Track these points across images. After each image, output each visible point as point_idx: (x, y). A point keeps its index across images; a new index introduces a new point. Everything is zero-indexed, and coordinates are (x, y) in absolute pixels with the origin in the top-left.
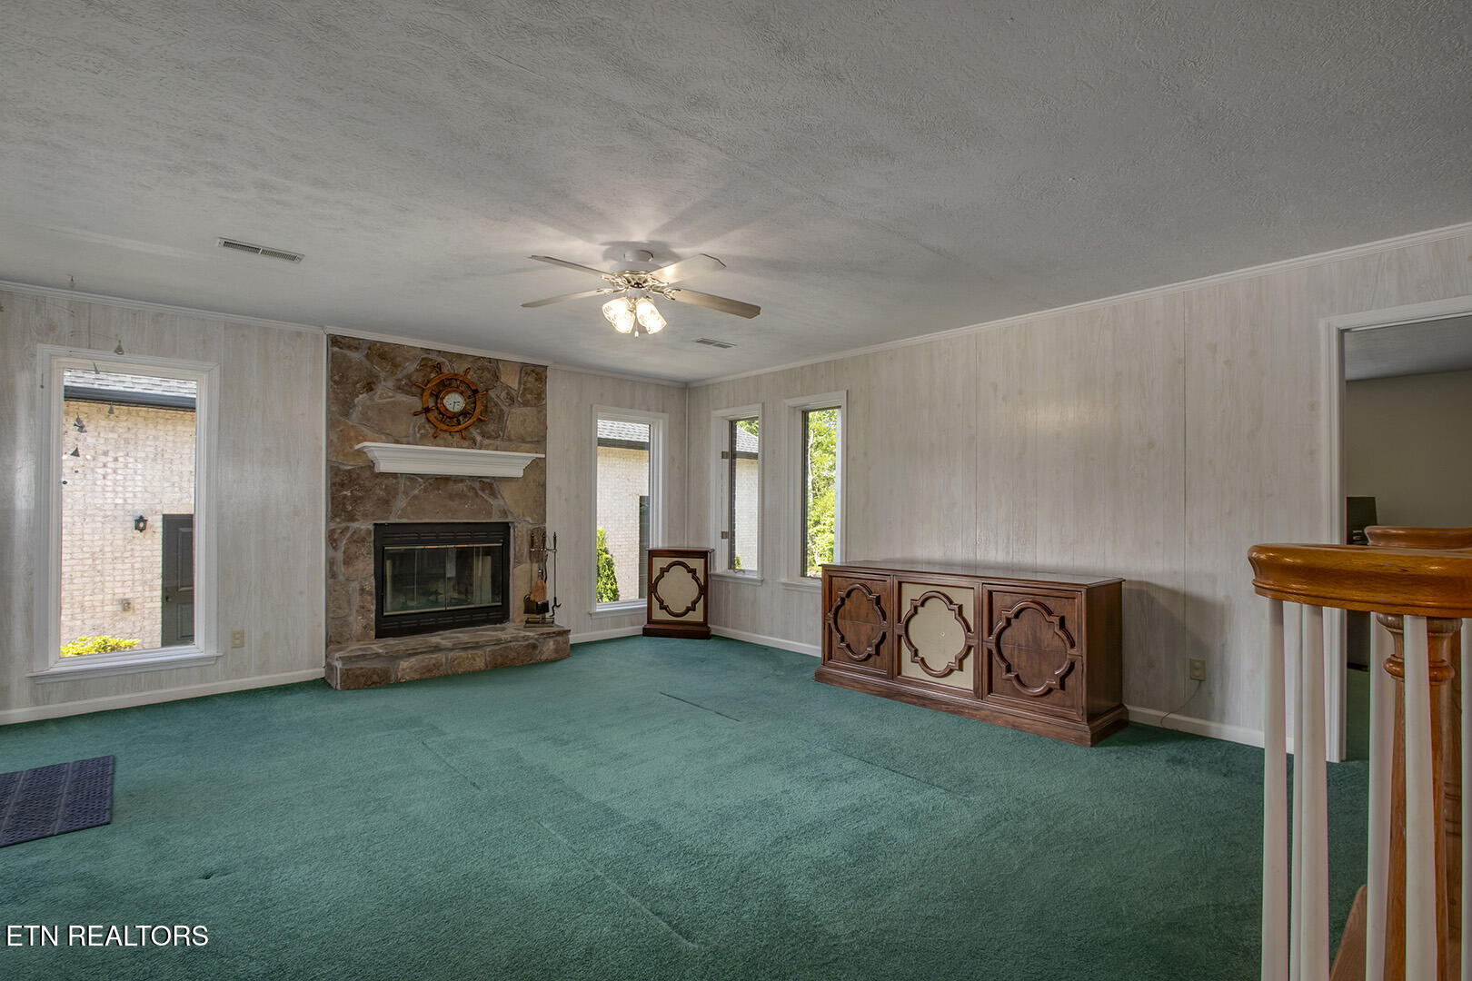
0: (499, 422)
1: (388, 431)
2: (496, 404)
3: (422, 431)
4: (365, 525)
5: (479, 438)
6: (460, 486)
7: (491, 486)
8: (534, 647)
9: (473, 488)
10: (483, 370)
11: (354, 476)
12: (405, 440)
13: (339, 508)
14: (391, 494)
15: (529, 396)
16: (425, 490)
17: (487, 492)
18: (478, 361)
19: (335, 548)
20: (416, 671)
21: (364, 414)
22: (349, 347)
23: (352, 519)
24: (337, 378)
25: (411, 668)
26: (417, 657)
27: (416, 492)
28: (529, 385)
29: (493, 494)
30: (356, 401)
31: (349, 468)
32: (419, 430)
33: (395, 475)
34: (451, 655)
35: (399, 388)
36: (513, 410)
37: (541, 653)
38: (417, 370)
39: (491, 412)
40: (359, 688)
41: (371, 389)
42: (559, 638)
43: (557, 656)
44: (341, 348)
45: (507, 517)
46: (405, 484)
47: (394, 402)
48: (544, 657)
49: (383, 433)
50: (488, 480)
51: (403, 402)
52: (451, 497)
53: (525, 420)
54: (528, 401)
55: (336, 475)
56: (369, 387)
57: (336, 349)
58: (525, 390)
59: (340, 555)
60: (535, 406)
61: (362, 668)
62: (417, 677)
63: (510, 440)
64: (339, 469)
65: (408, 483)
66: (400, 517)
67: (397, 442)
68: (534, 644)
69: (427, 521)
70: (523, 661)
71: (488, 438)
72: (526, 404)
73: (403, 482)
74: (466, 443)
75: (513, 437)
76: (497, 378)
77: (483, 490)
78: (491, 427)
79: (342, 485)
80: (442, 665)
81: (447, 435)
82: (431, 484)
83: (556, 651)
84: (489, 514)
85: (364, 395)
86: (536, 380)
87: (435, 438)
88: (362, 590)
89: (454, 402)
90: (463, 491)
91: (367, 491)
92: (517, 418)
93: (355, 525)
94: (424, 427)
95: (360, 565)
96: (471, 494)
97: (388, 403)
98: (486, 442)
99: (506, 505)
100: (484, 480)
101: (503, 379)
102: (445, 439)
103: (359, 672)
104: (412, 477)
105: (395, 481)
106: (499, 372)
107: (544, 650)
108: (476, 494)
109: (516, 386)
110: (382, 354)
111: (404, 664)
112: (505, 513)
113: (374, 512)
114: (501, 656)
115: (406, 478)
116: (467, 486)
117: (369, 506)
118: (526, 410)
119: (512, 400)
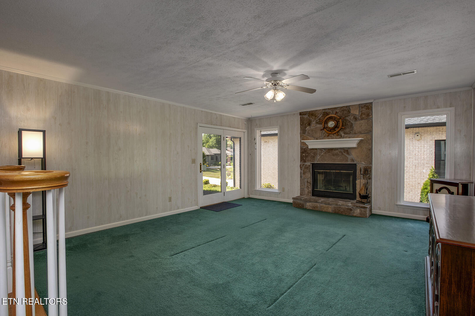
0: (350, 128)
1: (314, 136)
2: (349, 122)
3: (324, 135)
4: (308, 164)
5: (343, 135)
6: (337, 151)
7: (347, 151)
8: (351, 210)
9: (341, 152)
10: (344, 111)
11: (306, 150)
12: (319, 138)
13: (303, 159)
14: (315, 154)
15: (364, 116)
16: (325, 153)
17: (346, 153)
18: (342, 108)
19: (302, 170)
20: (311, 207)
21: (308, 132)
22: (304, 115)
23: (305, 162)
24: (301, 124)
25: (310, 206)
26: (312, 203)
27: (322, 154)
28: (363, 112)
29: (348, 153)
30: (306, 129)
31: (305, 148)
32: (323, 134)
33: (316, 149)
34: (321, 205)
35: (317, 123)
36: (357, 123)
37: (354, 213)
38: (322, 116)
39: (347, 125)
40: (297, 208)
41: (310, 125)
42: (363, 209)
43: (360, 216)
44: (302, 115)
45: (354, 162)
46: (319, 152)
47: (316, 127)
48: (355, 215)
49: (313, 137)
50: (346, 149)
51: (318, 127)
52: (333, 155)
53: (362, 126)
54: (363, 118)
55: (302, 150)
56: (309, 125)
57: (301, 116)
58: (362, 114)
59: (302, 171)
60: (366, 119)
61: (297, 202)
62: (311, 209)
63: (355, 133)
64: (302, 148)
65: (320, 151)
66: (318, 161)
67: (317, 139)
68: (351, 209)
69: (326, 162)
70: (346, 214)
71: (346, 134)
72: (362, 119)
73: (319, 151)
74: (339, 137)
75: (356, 132)
76: (349, 112)
77: (345, 152)
78: (347, 130)
79: (303, 153)
80: (318, 207)
81: (332, 135)
82: (327, 151)
83: (360, 214)
84: (347, 161)
85: (308, 127)
86: (366, 109)
87: (328, 136)
88: (307, 182)
89: (331, 124)
90: (337, 153)
91: (309, 154)
92: (358, 126)
93: (306, 163)
94: (325, 133)
95: (307, 174)
96: (340, 154)
97: (314, 128)
98: (346, 135)
99: (354, 157)
100: (345, 149)
101: (352, 112)
102: (331, 136)
103: (297, 203)
104: (321, 149)
105: (316, 151)
106: (350, 110)
107: (355, 212)
108: (342, 154)
109: (358, 114)
110: (312, 114)
111: (308, 204)
112: (353, 160)
113: (310, 160)
114: (338, 210)
115: (320, 149)
116: (339, 151)
117: (309, 158)
118: (362, 121)
119: (356, 119)
